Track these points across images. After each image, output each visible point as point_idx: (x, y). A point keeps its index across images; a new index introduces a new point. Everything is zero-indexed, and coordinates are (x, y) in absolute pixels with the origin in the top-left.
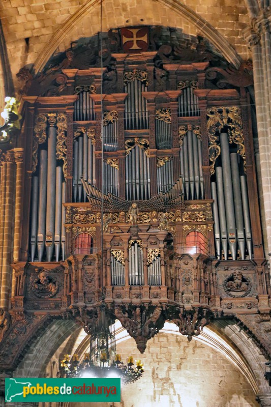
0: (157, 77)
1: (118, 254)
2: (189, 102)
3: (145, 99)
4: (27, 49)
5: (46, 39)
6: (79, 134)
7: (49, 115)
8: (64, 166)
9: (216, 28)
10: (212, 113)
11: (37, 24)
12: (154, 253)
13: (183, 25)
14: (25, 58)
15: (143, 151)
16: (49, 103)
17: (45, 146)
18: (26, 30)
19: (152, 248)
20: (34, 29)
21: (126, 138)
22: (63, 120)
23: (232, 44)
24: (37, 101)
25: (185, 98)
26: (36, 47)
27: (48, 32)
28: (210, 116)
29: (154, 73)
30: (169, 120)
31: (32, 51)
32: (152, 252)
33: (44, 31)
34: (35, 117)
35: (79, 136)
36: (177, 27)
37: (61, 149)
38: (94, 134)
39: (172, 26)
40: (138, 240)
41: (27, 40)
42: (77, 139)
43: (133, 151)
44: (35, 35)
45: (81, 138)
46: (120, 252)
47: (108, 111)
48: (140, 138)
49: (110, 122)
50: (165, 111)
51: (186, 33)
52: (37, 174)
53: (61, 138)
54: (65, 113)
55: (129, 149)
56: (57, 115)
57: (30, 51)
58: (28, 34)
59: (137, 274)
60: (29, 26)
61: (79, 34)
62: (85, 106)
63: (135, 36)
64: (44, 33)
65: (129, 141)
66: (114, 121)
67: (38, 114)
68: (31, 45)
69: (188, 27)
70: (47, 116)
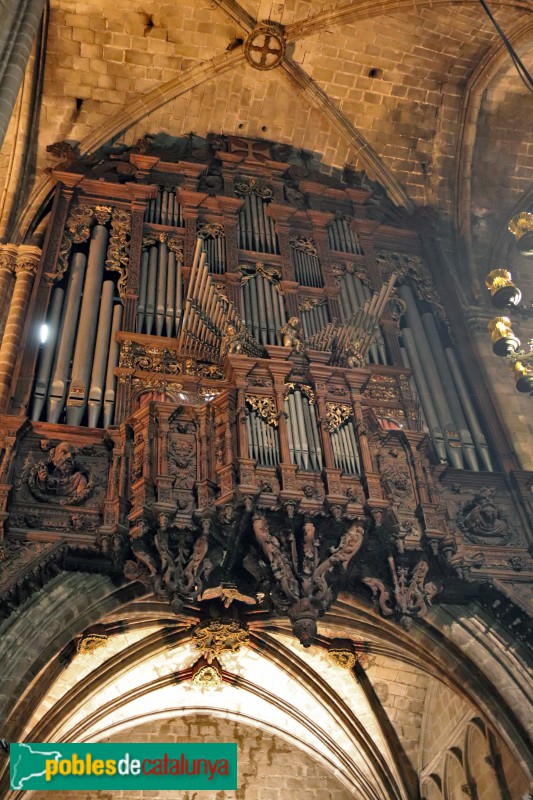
0: (289, 197)
1: (260, 405)
2: (342, 237)
3: (269, 218)
4: (76, 115)
5: (111, 109)
6: (152, 242)
7: (98, 208)
8: (120, 282)
9: (380, 155)
10: (383, 258)
11: (104, 81)
12: (339, 412)
13: (327, 147)
14: (70, 129)
15: (271, 284)
16: (100, 192)
17: (84, 248)
18: (83, 84)
19: (335, 402)
20: (97, 87)
21: (241, 262)
22: (124, 219)
23: (402, 182)
24: (79, 186)
25: (336, 231)
26: (91, 117)
27: (118, 100)
28: (380, 260)
29: (285, 192)
30: (313, 252)
31: (83, 122)
32: (336, 410)
33: (111, 96)
34: (71, 207)
35: (151, 246)
36: (316, 151)
37: (117, 257)
38: (181, 247)
39: (307, 147)
40: (304, 384)
41: (79, 102)
42: (149, 248)
43: (253, 282)
44: (96, 97)
45: (154, 249)
46: (266, 401)
47: (207, 223)
48: (266, 266)
49: (211, 237)
50: (305, 241)
51: (326, 163)
52: (64, 284)
53: (118, 241)
54: (128, 211)
55: (246, 278)
56: (112, 210)
57: (79, 119)
58: (84, 93)
59: (305, 447)
60: (90, 79)
61: (162, 125)
62: (164, 209)
63: (250, 147)
64: (111, 100)
65: (245, 266)
66: (217, 237)
67: (78, 203)
68: (83, 111)
69: (333, 151)
70: (94, 209)
